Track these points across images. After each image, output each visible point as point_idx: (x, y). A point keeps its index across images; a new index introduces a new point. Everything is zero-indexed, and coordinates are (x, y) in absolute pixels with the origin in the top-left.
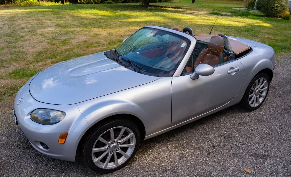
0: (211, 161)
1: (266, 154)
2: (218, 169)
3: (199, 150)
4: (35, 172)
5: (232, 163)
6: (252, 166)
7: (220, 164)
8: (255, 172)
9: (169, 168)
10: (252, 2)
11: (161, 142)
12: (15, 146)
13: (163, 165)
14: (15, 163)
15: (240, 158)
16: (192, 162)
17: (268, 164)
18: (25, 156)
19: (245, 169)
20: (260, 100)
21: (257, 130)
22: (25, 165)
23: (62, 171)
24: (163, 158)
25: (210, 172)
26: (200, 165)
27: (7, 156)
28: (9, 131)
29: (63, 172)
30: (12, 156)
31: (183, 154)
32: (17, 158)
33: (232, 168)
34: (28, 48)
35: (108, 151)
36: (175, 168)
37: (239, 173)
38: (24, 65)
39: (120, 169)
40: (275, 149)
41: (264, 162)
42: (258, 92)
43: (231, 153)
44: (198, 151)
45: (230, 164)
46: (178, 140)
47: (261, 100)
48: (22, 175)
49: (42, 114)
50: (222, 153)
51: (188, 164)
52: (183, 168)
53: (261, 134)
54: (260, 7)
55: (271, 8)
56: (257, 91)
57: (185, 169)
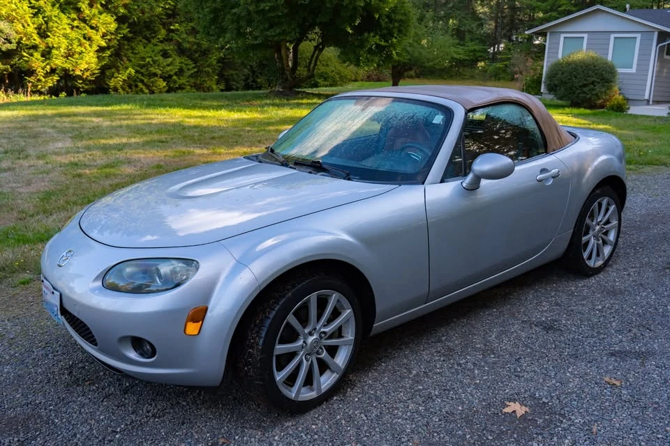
0: (527, 372)
1: (643, 350)
2: (548, 385)
3: (494, 354)
4: (110, 429)
5: (576, 372)
6: (619, 373)
7: (550, 376)
8: (628, 384)
9: (437, 393)
10: (535, 77)
11: (403, 347)
12: (41, 382)
13: (421, 387)
14: (53, 415)
15: (589, 362)
16: (486, 377)
17: (653, 367)
18: (74, 399)
19: (607, 379)
20: (605, 251)
21: (611, 309)
22: (81, 416)
23: (181, 421)
24: (417, 375)
25: (532, 391)
26: (505, 381)
27: (27, 404)
28: (16, 353)
29: (183, 423)
30: (40, 403)
31: (459, 365)
32: (56, 405)
33: (578, 379)
34: (14, 185)
35: (302, 356)
36: (449, 391)
37: (597, 389)
38: (13, 220)
39: (322, 403)
40: (660, 340)
41: (643, 364)
42: (599, 231)
43: (566, 353)
44: (492, 356)
45: (571, 373)
46: (440, 341)
47: (607, 250)
48: (78, 436)
49: (132, 276)
50: (547, 356)
51: (478, 382)
52: (469, 390)
53: (622, 316)
54: (556, 86)
55: (580, 87)
56: (598, 228)
57: (475, 391)
